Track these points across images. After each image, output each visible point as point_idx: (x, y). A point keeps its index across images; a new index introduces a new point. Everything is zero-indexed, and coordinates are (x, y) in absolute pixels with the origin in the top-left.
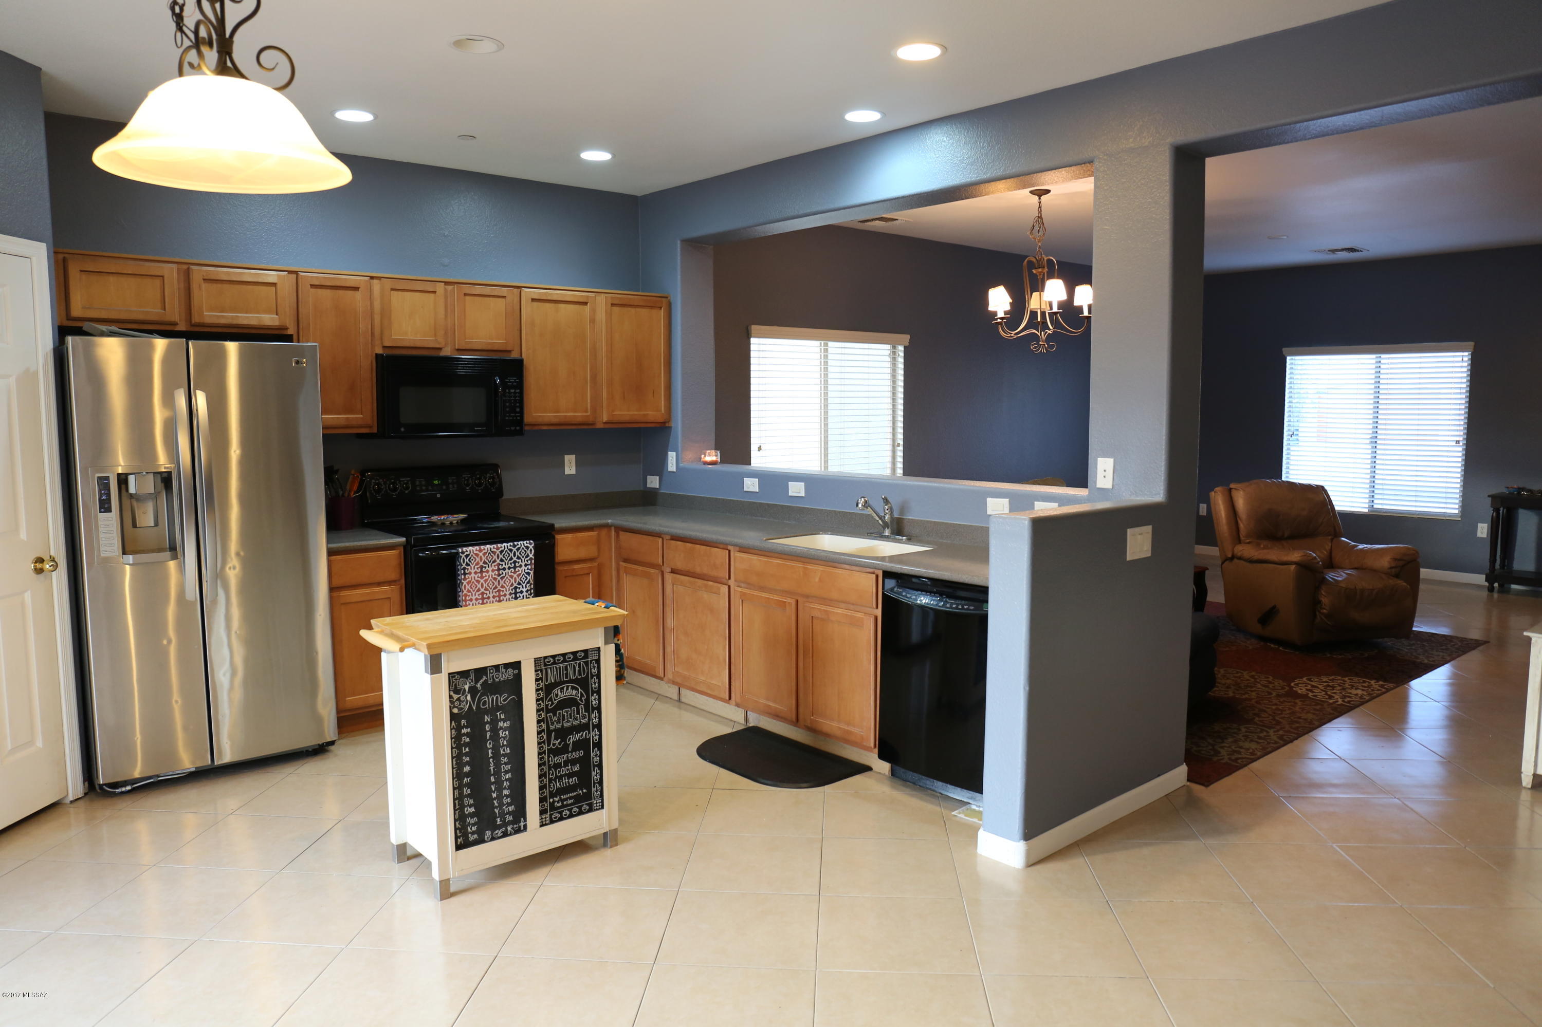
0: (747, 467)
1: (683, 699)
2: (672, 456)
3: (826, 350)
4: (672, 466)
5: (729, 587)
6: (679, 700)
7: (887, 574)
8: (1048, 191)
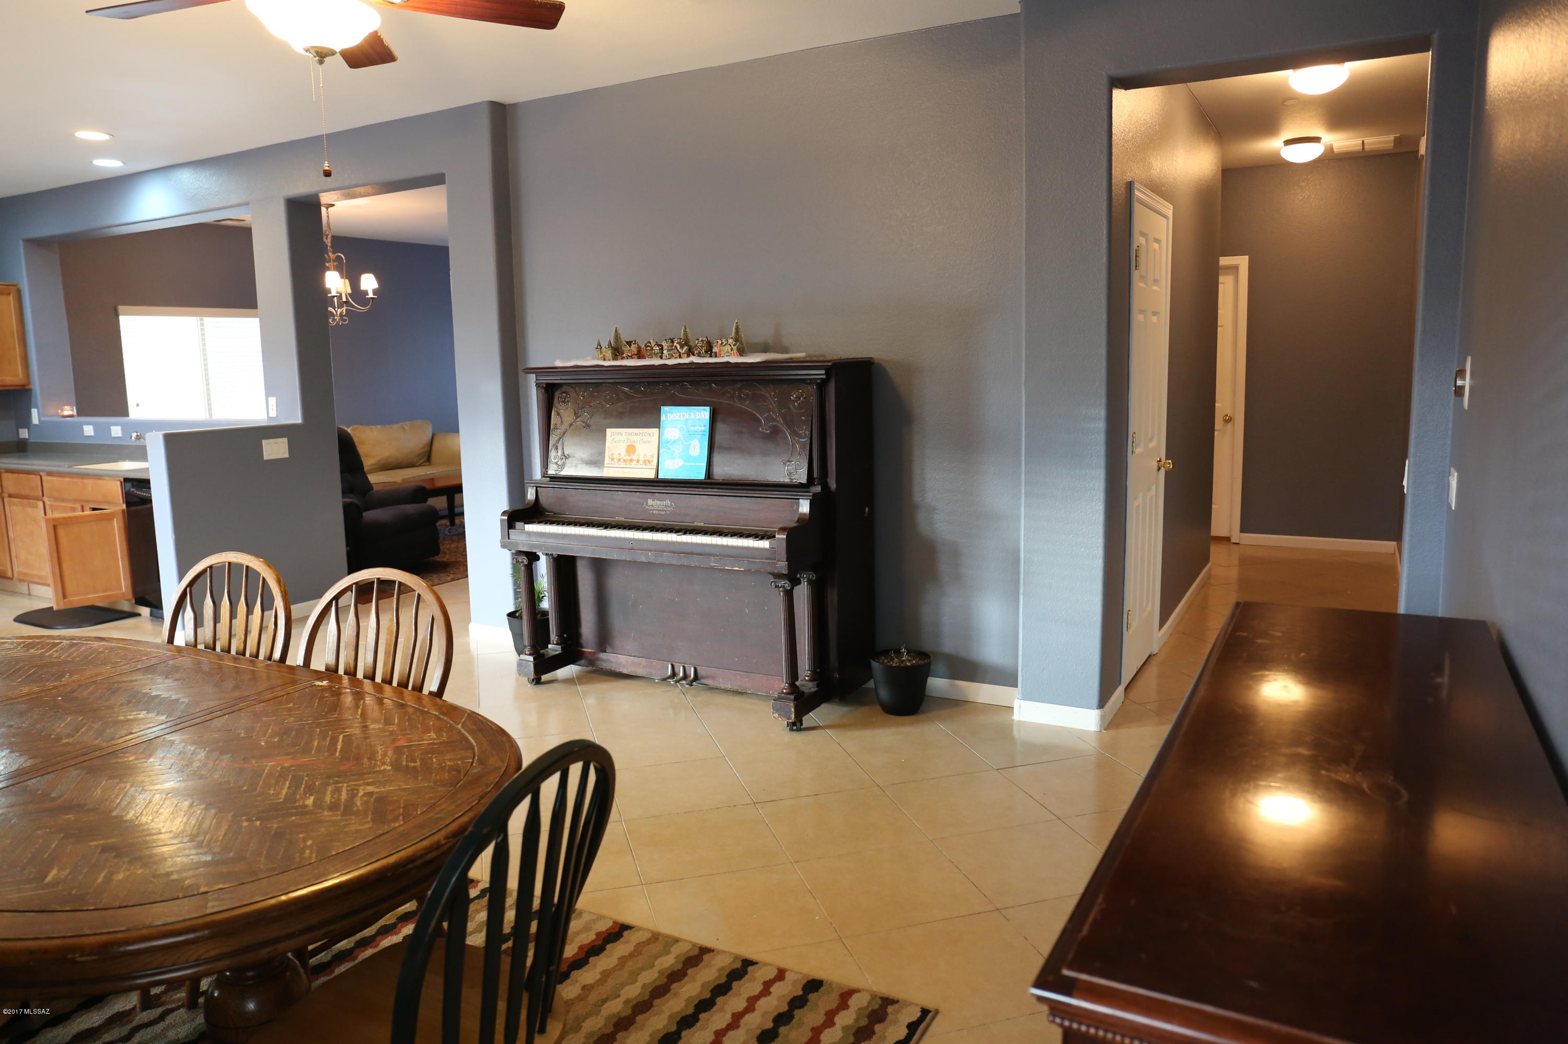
0: (127, 418)
1: (32, 593)
2: (34, 412)
3: (202, 325)
4: (35, 420)
5: (44, 503)
6: (29, 594)
7: (126, 480)
8: (333, 205)
